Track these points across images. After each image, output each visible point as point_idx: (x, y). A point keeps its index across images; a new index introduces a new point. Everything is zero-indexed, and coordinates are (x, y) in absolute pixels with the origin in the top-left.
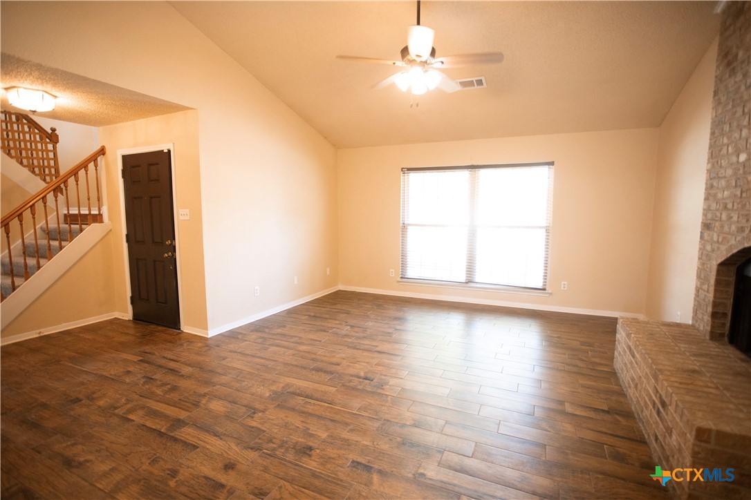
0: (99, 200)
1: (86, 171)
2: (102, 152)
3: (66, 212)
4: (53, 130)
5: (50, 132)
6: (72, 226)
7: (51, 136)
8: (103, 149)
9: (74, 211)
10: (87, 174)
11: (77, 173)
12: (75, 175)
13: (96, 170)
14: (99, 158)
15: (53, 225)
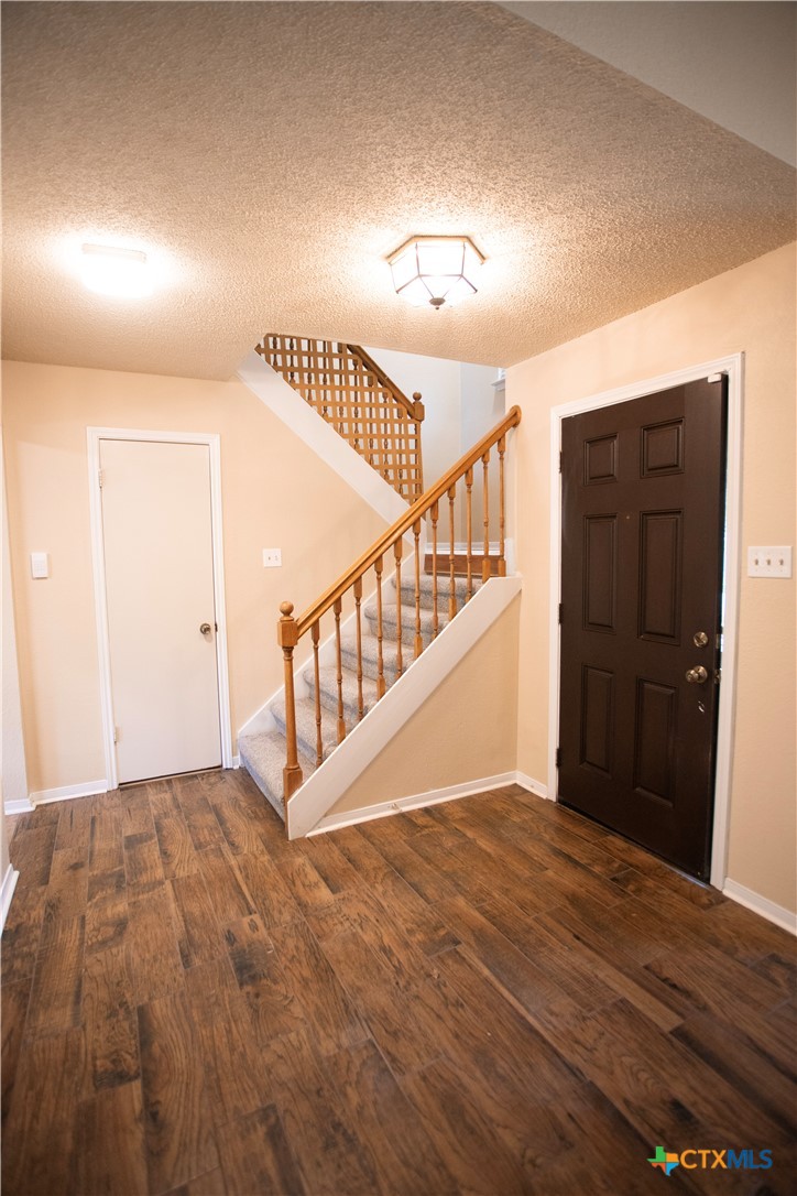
0: (503, 526)
1: (485, 463)
2: (513, 422)
3: (431, 552)
4: (417, 397)
5: (412, 401)
6: (456, 579)
7: (414, 408)
8: (516, 414)
9: (444, 551)
10: (485, 468)
11: (471, 467)
12: (467, 472)
13: (502, 459)
14: (507, 434)
15: (408, 576)
